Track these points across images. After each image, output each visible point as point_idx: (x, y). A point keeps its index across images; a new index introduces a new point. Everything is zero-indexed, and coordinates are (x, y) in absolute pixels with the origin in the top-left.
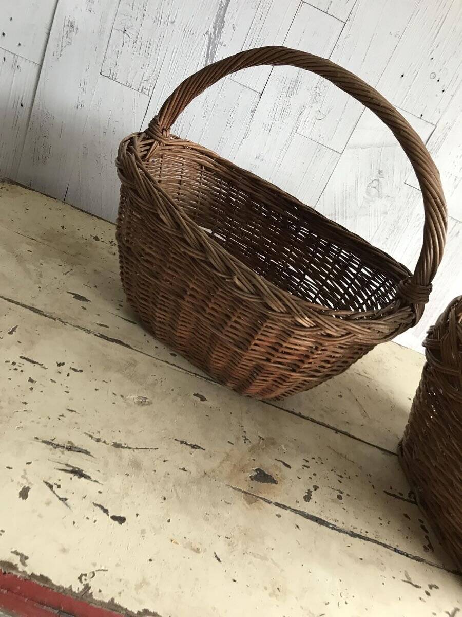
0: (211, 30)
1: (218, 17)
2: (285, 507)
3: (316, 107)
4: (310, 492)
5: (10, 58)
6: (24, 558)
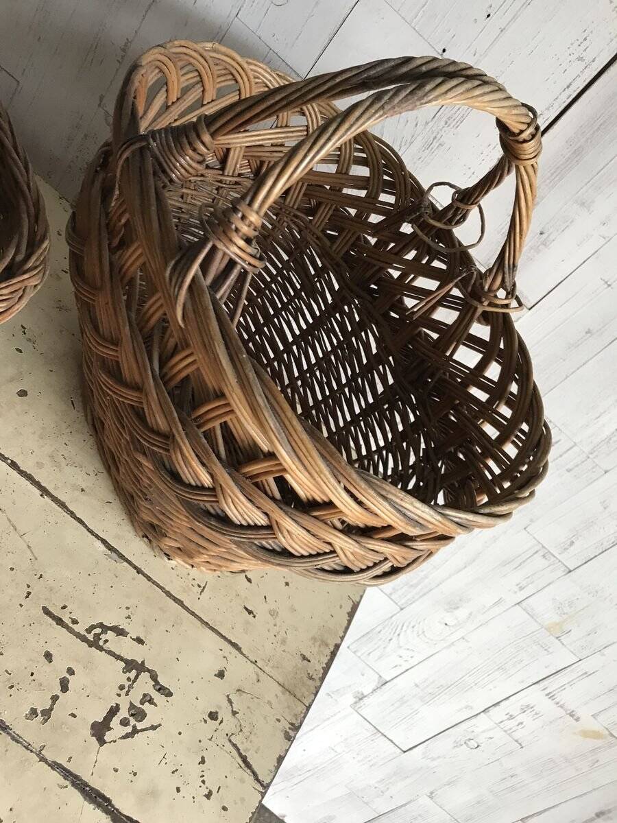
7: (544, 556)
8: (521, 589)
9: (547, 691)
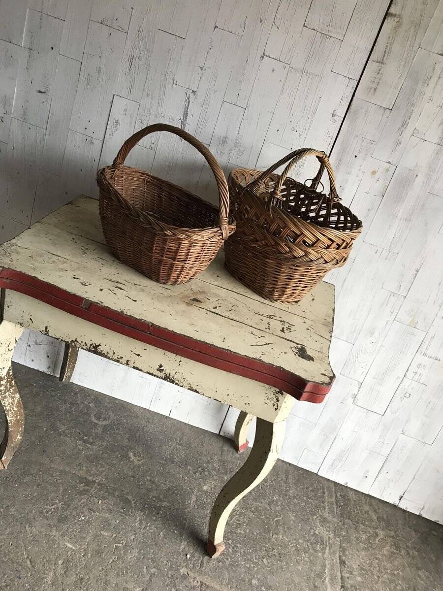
0: (182, 118)
1: (184, 111)
2: (203, 309)
3: (237, 149)
4: (216, 307)
5: (89, 139)
6: (101, 302)
7: (393, 295)
8: (392, 313)
9: (422, 354)
